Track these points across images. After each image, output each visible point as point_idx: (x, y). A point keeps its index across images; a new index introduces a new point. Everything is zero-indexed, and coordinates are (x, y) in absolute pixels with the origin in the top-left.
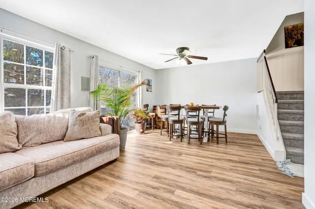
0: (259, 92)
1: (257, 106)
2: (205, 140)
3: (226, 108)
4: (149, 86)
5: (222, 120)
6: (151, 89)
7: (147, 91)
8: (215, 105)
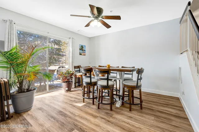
0: (181, 53)
1: (180, 68)
2: (118, 104)
3: (140, 71)
4: (82, 50)
5: (135, 85)
6: (85, 53)
7: (80, 54)
8: (134, 67)
